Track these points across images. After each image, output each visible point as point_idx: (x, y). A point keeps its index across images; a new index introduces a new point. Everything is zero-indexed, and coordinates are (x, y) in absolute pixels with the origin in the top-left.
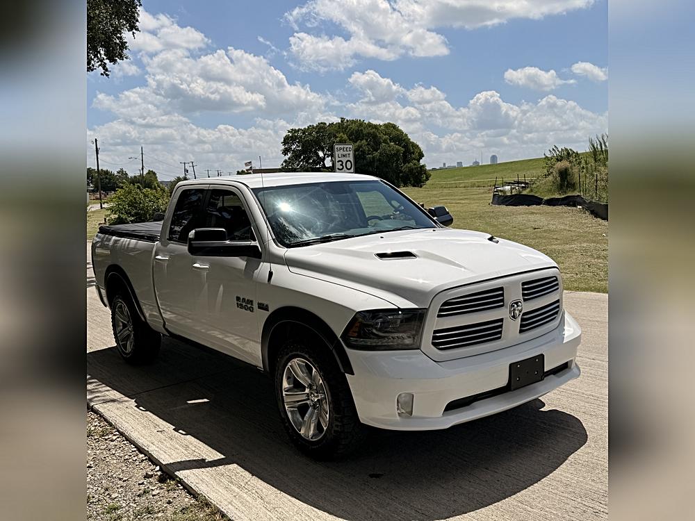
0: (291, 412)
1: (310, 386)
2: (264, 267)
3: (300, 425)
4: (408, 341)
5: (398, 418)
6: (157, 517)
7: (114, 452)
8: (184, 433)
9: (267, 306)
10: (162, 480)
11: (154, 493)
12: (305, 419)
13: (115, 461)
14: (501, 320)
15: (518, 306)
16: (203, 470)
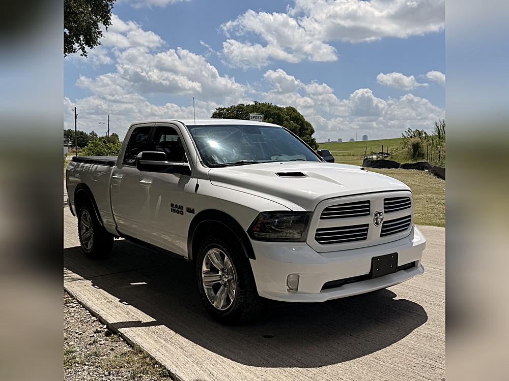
0: (207, 289)
1: (223, 270)
2: (193, 182)
3: (214, 299)
4: (297, 236)
5: (287, 292)
6: (102, 359)
7: (73, 315)
8: (126, 303)
9: (193, 210)
10: (107, 334)
11: (101, 343)
12: (217, 295)
13: (73, 321)
14: (367, 225)
15: (380, 216)
16: (139, 328)
